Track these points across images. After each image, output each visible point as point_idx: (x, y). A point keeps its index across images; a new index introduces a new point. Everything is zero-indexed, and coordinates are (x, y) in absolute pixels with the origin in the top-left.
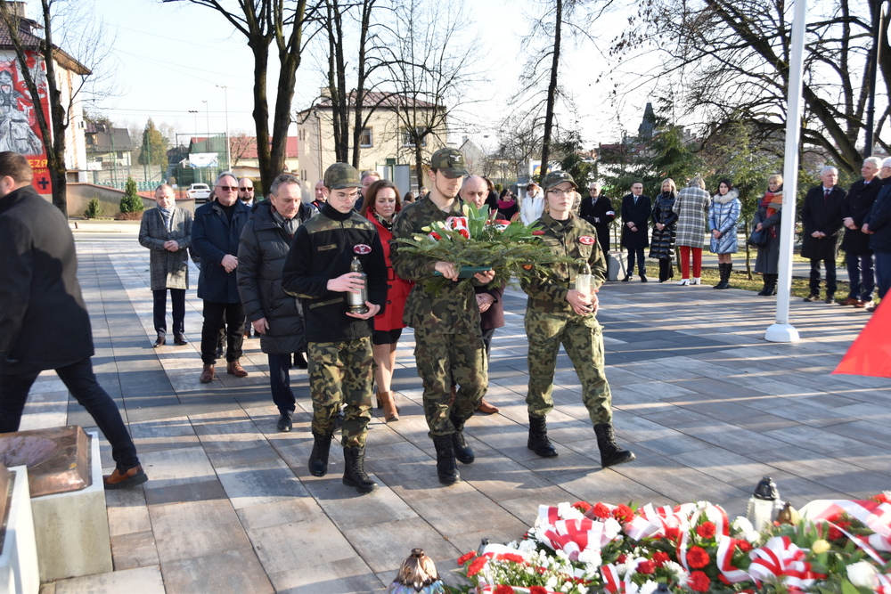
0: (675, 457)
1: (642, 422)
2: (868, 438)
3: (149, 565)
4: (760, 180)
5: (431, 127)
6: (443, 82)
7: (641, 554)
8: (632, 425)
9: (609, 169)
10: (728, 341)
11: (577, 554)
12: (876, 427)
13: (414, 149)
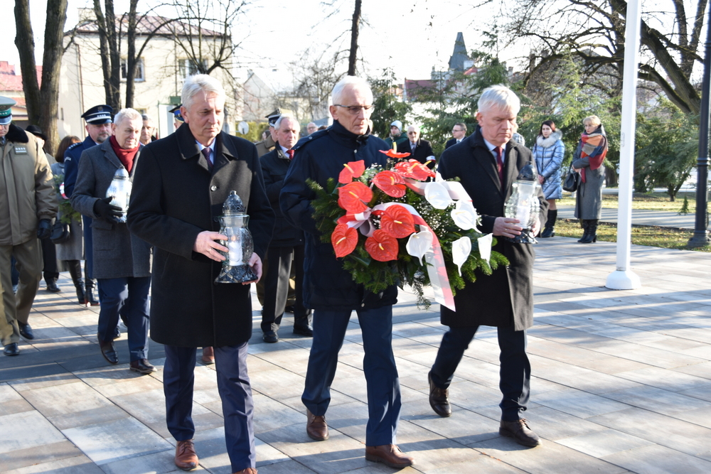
5: (220, 60)
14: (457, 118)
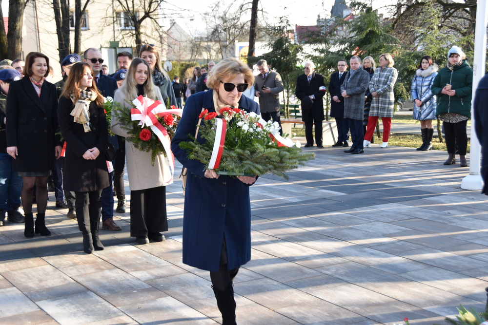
5: (149, 12)
9: (316, 50)
10: (430, 191)
13: (134, 32)
14: (339, 56)
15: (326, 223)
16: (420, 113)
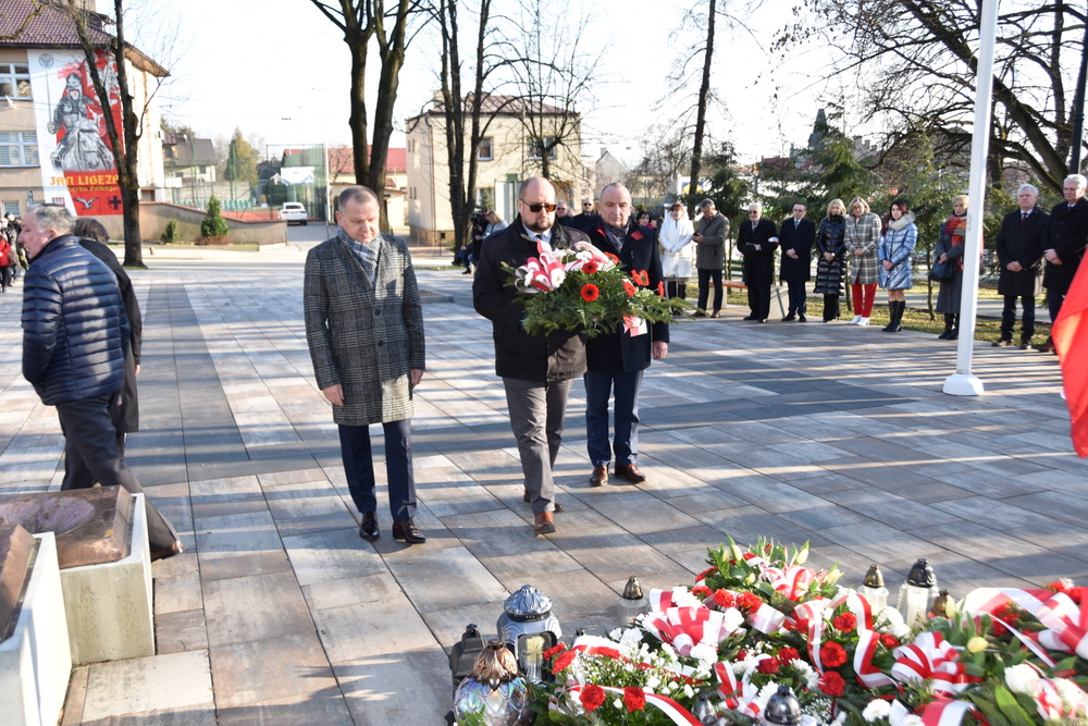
0: (822, 533)
1: (787, 490)
2: (1056, 512)
3: (197, 649)
4: (946, 201)
5: (561, 137)
6: (576, 83)
7: (764, 650)
8: (776, 493)
9: (768, 188)
10: (898, 394)
11: (690, 648)
12: (1066, 500)
13: (540, 162)
15: (735, 438)
16: (888, 279)
